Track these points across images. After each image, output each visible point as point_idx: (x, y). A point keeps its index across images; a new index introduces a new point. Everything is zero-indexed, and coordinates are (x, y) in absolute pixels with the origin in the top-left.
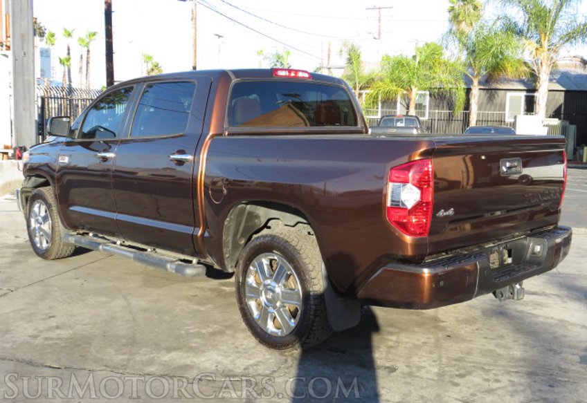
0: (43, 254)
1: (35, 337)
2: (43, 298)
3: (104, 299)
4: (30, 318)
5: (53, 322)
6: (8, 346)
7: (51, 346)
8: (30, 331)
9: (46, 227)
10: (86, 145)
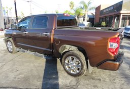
0: (11, 52)
1: (15, 78)
2: (14, 65)
3: (28, 64)
4: (12, 71)
5: (18, 72)
6: (9, 82)
7: (20, 81)
8: (14, 76)
9: (11, 47)
10: (20, 30)
